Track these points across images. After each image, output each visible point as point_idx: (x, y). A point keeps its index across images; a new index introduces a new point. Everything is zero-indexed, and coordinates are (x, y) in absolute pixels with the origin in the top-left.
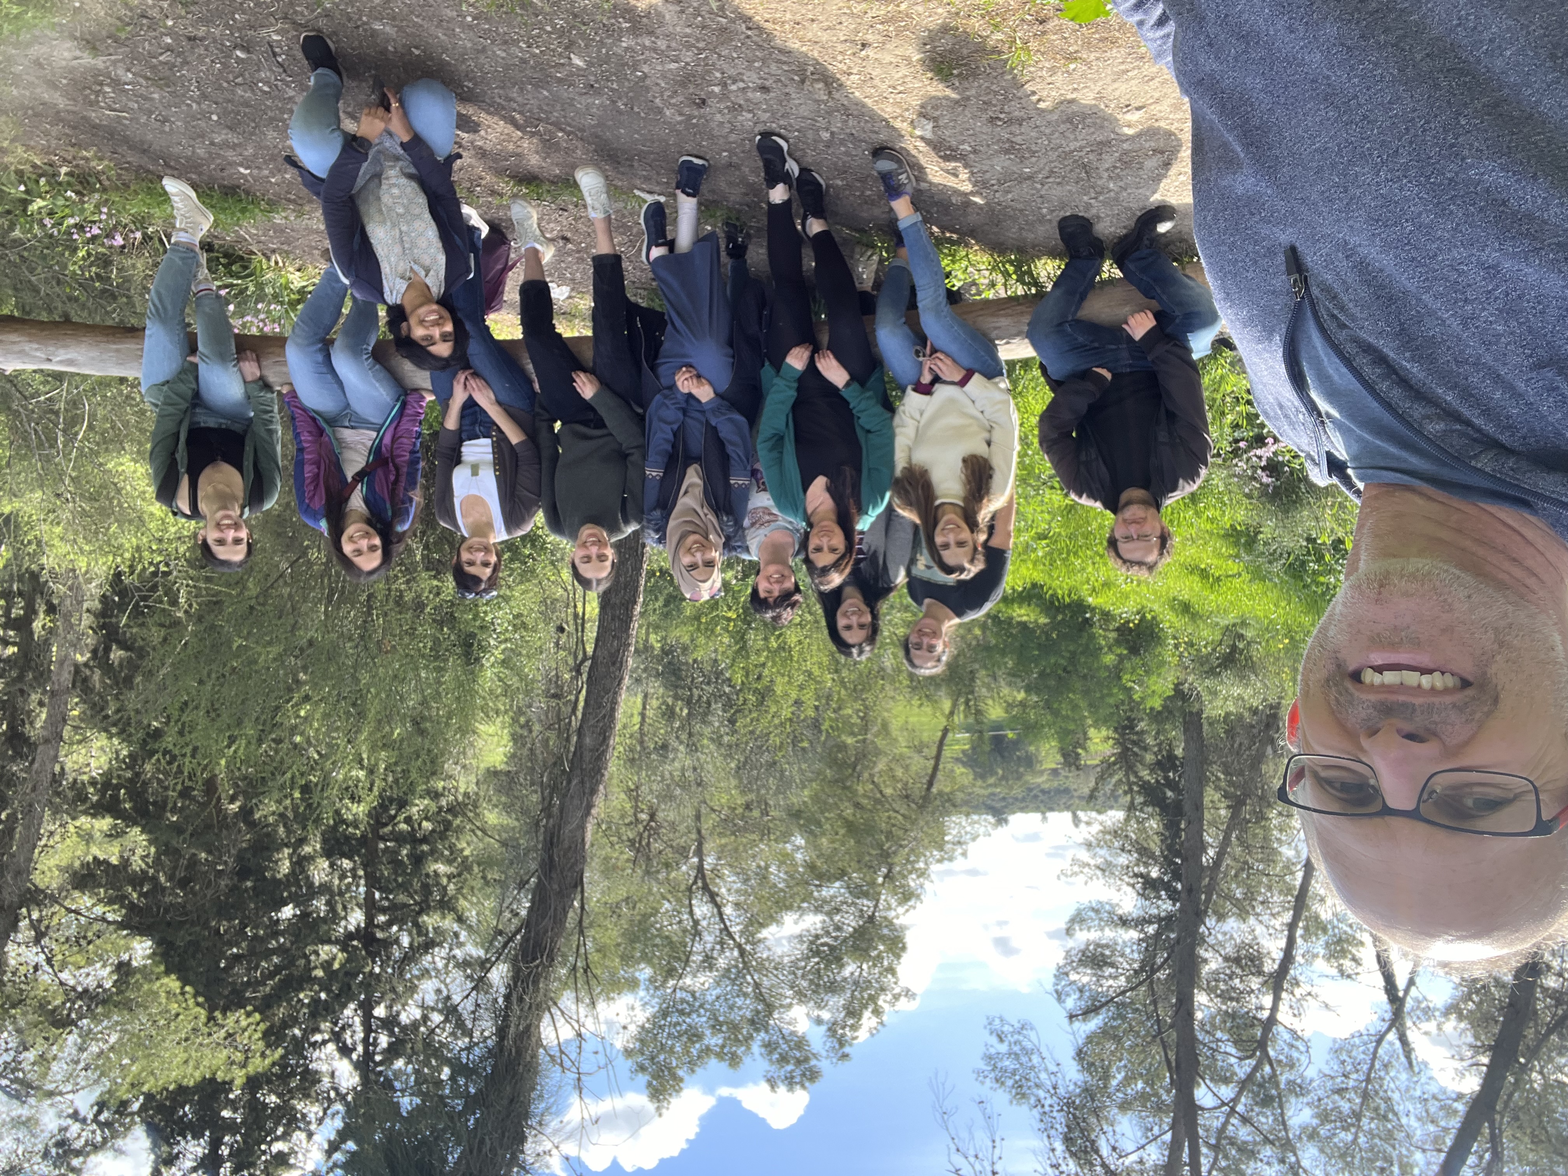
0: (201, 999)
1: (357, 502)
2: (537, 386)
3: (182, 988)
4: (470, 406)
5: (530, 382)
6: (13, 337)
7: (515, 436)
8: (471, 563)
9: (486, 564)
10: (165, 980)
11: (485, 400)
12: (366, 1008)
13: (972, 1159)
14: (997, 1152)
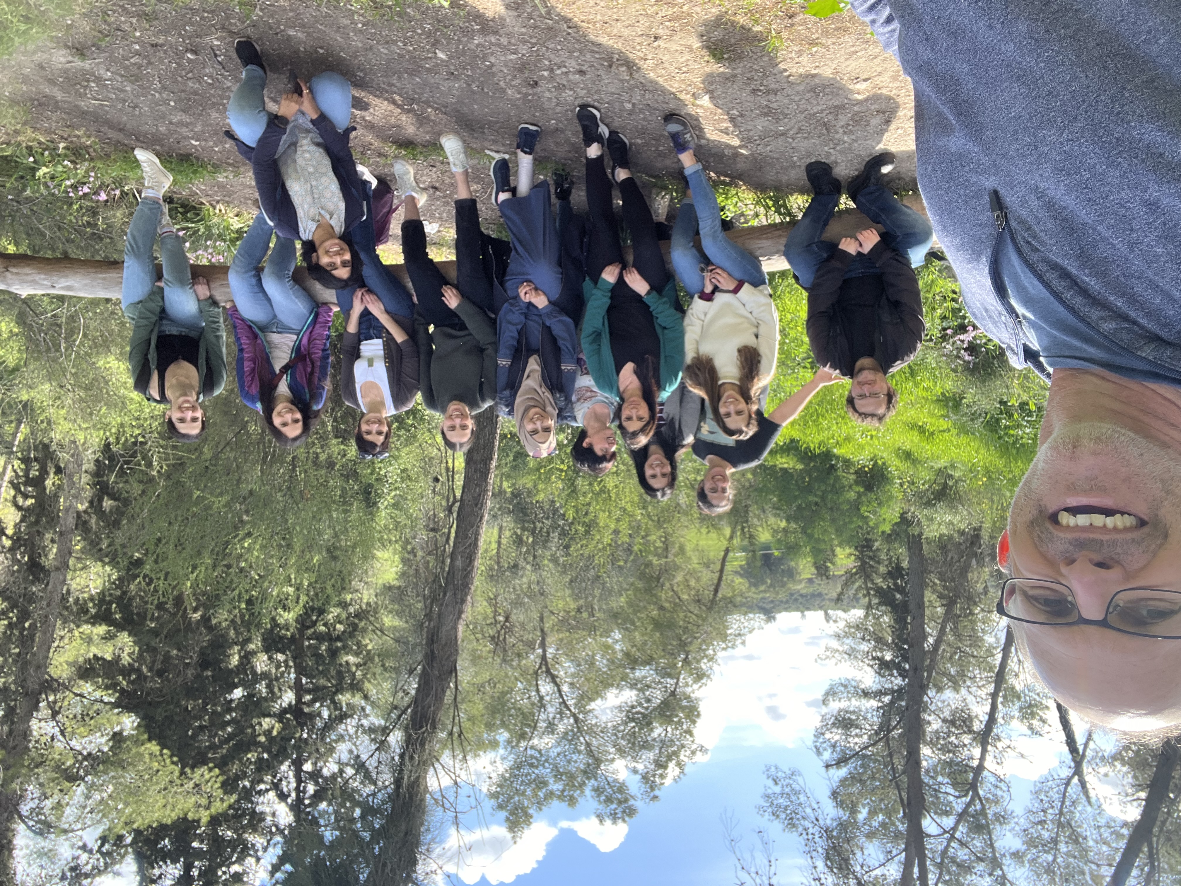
0: (175, 759)
1: (283, 388)
2: (415, 299)
3: (161, 751)
4: (366, 314)
5: (410, 296)
6: (27, 270)
7: (399, 337)
8: (369, 433)
9: (380, 433)
10: (148, 745)
11: (377, 310)
12: (298, 764)
13: (754, 875)
14: (773, 869)
